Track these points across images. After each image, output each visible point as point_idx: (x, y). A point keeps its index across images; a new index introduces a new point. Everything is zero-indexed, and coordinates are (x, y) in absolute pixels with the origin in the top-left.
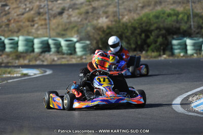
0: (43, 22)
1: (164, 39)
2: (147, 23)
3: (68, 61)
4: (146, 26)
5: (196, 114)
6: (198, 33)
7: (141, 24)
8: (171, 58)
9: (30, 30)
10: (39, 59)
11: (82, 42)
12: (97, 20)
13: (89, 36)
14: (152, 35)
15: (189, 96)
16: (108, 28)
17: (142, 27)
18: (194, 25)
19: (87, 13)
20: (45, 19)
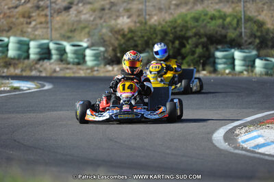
0: (43, 19)
1: (205, 49)
2: (183, 26)
3: (74, 73)
4: (181, 30)
5: (244, 152)
6: (250, 43)
7: (175, 28)
8: (213, 76)
9: (24, 30)
10: (35, 69)
11: (93, 48)
12: (115, 19)
13: (105, 41)
14: (188, 43)
15: (235, 128)
16: (131, 31)
17: (176, 32)
18: (245, 32)
19: (103, 9)
20: (46, 16)
